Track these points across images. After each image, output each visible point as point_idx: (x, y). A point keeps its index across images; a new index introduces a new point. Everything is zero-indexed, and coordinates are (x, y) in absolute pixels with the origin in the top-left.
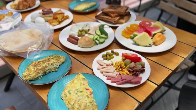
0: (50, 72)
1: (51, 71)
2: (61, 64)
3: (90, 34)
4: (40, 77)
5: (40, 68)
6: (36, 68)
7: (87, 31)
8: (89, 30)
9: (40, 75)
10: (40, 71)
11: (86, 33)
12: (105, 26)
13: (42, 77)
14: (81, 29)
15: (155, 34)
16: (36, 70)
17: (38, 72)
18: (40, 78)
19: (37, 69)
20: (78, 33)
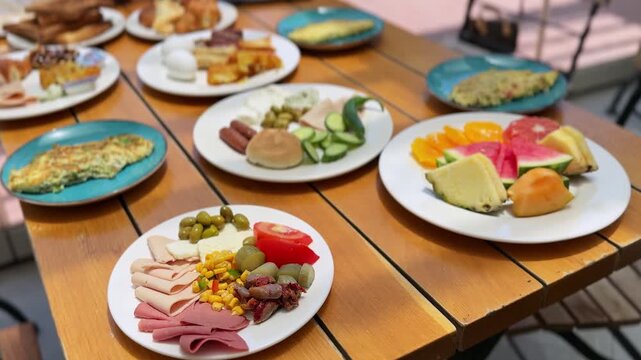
0: (91, 179)
1: (95, 175)
2: (134, 160)
3: (305, 124)
4: (57, 185)
5: (65, 161)
6: (52, 161)
7: (298, 113)
8: (305, 111)
9: (56, 181)
10: (59, 171)
11: (294, 119)
12: (368, 104)
13: (62, 187)
14: (279, 105)
15: (526, 170)
16: (50, 164)
17: (54, 172)
18: (55, 190)
19: (53, 164)
20: (267, 116)
